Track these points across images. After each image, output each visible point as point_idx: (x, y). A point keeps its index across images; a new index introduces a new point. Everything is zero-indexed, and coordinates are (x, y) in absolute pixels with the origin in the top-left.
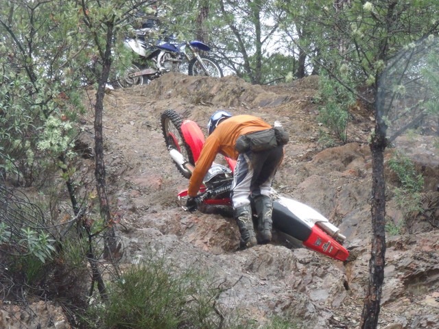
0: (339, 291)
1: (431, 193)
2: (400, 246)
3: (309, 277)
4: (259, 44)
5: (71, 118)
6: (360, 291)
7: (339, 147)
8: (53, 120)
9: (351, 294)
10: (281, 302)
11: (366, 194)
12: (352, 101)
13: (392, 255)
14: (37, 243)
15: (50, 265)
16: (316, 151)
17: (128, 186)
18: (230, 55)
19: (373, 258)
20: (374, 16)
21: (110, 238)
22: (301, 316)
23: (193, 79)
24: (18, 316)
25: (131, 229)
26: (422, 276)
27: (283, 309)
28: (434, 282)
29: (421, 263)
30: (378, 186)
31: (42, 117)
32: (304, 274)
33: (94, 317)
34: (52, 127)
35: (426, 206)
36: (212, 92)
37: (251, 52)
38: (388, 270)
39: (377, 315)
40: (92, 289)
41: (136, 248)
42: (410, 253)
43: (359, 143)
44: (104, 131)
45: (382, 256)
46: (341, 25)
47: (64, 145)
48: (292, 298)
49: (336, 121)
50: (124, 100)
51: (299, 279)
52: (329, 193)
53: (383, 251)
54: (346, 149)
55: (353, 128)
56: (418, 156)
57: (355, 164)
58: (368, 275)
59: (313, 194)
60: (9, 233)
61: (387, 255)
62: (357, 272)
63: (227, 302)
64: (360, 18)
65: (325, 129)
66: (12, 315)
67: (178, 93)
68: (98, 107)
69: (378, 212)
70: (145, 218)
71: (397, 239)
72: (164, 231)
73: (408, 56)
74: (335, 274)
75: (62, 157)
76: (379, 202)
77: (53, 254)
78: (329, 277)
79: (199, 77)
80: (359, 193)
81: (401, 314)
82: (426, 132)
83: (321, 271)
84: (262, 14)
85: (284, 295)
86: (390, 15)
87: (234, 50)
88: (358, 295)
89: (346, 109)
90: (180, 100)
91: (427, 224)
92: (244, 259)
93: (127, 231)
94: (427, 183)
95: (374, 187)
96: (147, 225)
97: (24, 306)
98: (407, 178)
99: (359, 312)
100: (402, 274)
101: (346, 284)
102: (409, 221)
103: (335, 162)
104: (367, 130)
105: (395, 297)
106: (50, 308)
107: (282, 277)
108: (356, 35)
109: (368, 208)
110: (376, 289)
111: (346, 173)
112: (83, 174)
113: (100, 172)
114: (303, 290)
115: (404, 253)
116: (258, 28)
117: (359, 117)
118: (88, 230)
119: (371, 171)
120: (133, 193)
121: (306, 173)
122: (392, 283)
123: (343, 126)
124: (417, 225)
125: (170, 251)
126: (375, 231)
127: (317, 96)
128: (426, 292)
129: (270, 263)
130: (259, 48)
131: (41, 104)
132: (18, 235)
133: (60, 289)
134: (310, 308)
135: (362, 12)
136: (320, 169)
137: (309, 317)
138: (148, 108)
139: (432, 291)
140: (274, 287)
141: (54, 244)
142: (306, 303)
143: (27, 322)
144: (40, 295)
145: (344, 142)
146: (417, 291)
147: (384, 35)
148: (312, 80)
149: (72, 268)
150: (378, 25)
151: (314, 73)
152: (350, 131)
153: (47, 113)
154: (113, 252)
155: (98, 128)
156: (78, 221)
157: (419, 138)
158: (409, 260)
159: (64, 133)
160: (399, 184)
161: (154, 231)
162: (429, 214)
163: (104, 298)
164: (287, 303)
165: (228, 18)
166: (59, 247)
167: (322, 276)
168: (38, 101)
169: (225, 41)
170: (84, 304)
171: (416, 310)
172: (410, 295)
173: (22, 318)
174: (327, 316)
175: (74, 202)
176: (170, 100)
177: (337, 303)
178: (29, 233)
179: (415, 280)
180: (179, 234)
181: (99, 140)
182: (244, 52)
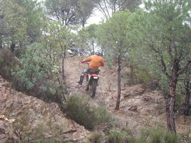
0: (111, 99)
1: (129, 79)
2: (123, 90)
3: (105, 96)
4: (93, 49)
5: (58, 65)
6: (116, 99)
7: (111, 70)
8: (55, 66)
9: (114, 100)
10: (100, 102)
11: (116, 80)
12: (113, 61)
13: (122, 92)
14: (53, 91)
15: (55, 95)
16: (106, 71)
17: (68, 79)
18: (88, 52)
19: (118, 92)
20: (118, 44)
21: (66, 90)
22: (104, 104)
23: (81, 57)
24: (49, 106)
26: (128, 96)
28: (130, 97)
29: (127, 93)
31: (53, 65)
32: (104, 96)
33: (64, 105)
34: (55, 67)
35: (128, 82)
37: (92, 51)
38: (121, 95)
39: (119, 104)
40: (63, 100)
41: (70, 91)
42: (125, 91)
43: (114, 69)
44: (64, 67)
45: (120, 92)
46: (111, 46)
47: (57, 71)
50: (67, 61)
51: (103, 97)
52: (109, 79)
53: (120, 91)
54: (112, 71)
55: (113, 66)
56: (126, 72)
57: (114, 73)
58: (117, 96)
59: (105, 80)
60: (47, 89)
61: (121, 92)
62: (115, 95)
64: (115, 45)
65: (108, 67)
66: (48, 105)
67: (78, 59)
68: (63, 63)
69: (119, 83)
70: (72, 85)
71: (123, 88)
72: (76, 87)
73: (125, 52)
74: (110, 95)
75: (57, 73)
76: (119, 81)
77: (55, 93)
78: (109, 96)
81: (124, 103)
82: (128, 67)
83: (107, 95)
84: (94, 43)
85: (100, 100)
86: (121, 44)
87: (89, 51)
88: (115, 100)
90: (78, 61)
91: (128, 85)
93: (69, 88)
94: (128, 77)
95: (118, 78)
96: (73, 86)
97: (50, 104)
98: (124, 76)
99: (115, 103)
100: (124, 96)
101: (112, 98)
103: (110, 73)
104: (116, 67)
105: (122, 100)
106: (55, 104)
108: (114, 48)
109: (117, 82)
110: (119, 99)
111: (112, 75)
112: (60, 76)
113: (63, 76)
114: (104, 99)
116: (93, 46)
117: (114, 64)
118: (62, 88)
119: (117, 75)
120: (70, 80)
121: (104, 76)
122: (122, 97)
123: (111, 66)
124: (126, 86)
125: (77, 92)
126: (119, 87)
127: (106, 60)
128: (128, 99)
132: (48, 89)
133: (57, 100)
134: (106, 103)
135: (116, 44)
136: (107, 75)
138: (72, 63)
139: (130, 99)
141: (56, 91)
142: (105, 102)
144: (53, 101)
145: (111, 69)
146: (127, 99)
147: (120, 48)
148: (105, 57)
149: (59, 96)
150: (119, 46)
151: (105, 55)
152: (113, 67)
153: (54, 65)
154: (66, 93)
155: (63, 67)
156: (60, 86)
157: (126, 68)
158: (125, 93)
159: (57, 68)
160: (123, 77)
161: (74, 88)
162: (129, 83)
163: (66, 102)
164: (101, 102)
165: (87, 44)
166: (57, 92)
167: (108, 96)
168: (52, 62)
169: (87, 49)
170: (62, 103)
171: (127, 103)
172: (125, 100)
173: (50, 106)
174: (109, 104)
175: (59, 82)
176: (76, 61)
177: (111, 102)
178: (51, 89)
181: (63, 70)
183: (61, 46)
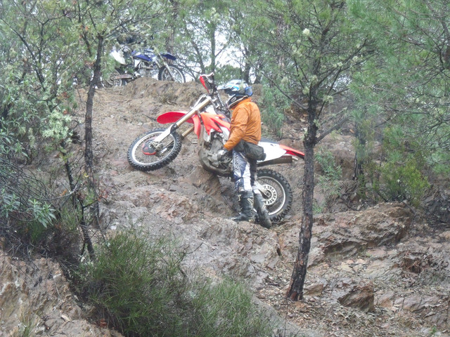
0: (273, 256)
1: (347, 181)
2: (322, 223)
3: (250, 244)
4: (213, 57)
5: (68, 112)
6: (290, 257)
8: (56, 114)
9: (282, 259)
10: (227, 264)
11: (296, 180)
12: (288, 106)
13: (316, 229)
14: (41, 212)
15: (51, 228)
17: (108, 167)
18: (191, 64)
19: (302, 231)
20: (310, 39)
21: (95, 209)
22: (243, 275)
23: (162, 83)
24: (24, 270)
25: (110, 201)
26: (339, 247)
27: (230, 269)
28: (348, 252)
29: (338, 237)
30: (308, 175)
31: (48, 111)
32: (246, 241)
33: (84, 272)
34: (55, 119)
35: (343, 192)
36: (177, 94)
37: (207, 63)
38: (314, 240)
39: (304, 277)
40: (83, 250)
41: (114, 216)
42: (329, 228)
43: (292, 139)
44: (93, 123)
45: (310, 230)
46: (284, 47)
47: (65, 134)
48: (236, 261)
49: (274, 121)
50: (106, 98)
51: (242, 246)
53: (311, 226)
55: (287, 127)
56: (338, 152)
58: (297, 244)
60: (18, 203)
61: (313, 229)
62: (287, 241)
63: (189, 263)
64: (299, 41)
65: (265, 127)
66: (19, 268)
67: (150, 94)
68: (89, 104)
69: (308, 195)
70: (122, 193)
71: (320, 216)
72: (136, 204)
73: (336, 72)
74: (270, 242)
75: (62, 143)
76: (308, 188)
77: (53, 220)
78: (266, 245)
79: (166, 82)
80: (291, 179)
81: (322, 276)
82: (346, 132)
83: (259, 239)
84: (216, 33)
85: (231, 258)
86: (322, 40)
87: (193, 61)
88: (288, 259)
89: (282, 112)
90: (151, 99)
91: (343, 206)
92: (199, 229)
93: (107, 203)
94: (344, 173)
95: (306, 176)
96: (124, 198)
97: (29, 261)
98: (330, 169)
99: (289, 274)
100: (323, 245)
101: (279, 251)
102: (329, 203)
104: (299, 130)
105: (317, 262)
106: (50, 264)
107: (229, 244)
108: (296, 54)
110: (303, 257)
112: (76, 156)
113: (87, 154)
114: (245, 254)
115: (325, 228)
116: (213, 44)
117: (292, 118)
118: (82, 202)
120: (113, 172)
122: (315, 252)
123: (279, 125)
124: (336, 206)
125: (141, 220)
126: (305, 210)
127: (260, 101)
128: (341, 259)
129: (220, 232)
130: (213, 60)
131: (47, 101)
132: (25, 205)
133: (59, 248)
134: (251, 269)
135: (302, 37)
137: (249, 276)
138: (125, 105)
139: (346, 258)
140: (223, 252)
141: (54, 213)
142: (248, 265)
143: (31, 275)
144: (41, 253)
146: (334, 259)
147: (318, 56)
148: (256, 88)
149: (68, 232)
150: (313, 47)
151: (256, 82)
152: (285, 129)
153: (52, 108)
154: (97, 221)
155: (89, 120)
156: (73, 196)
157: (339, 137)
158: (329, 234)
159: (65, 124)
160: (323, 173)
161: (129, 204)
162: (345, 198)
163: (92, 257)
164: (233, 265)
165: (189, 34)
166: (58, 216)
167: (261, 244)
168: (45, 98)
169: (186, 53)
170: (77, 262)
171: (334, 274)
172: (329, 262)
173: (27, 271)
174: (264, 276)
175: (71, 179)
176: (143, 99)
177: (271, 265)
178: (35, 204)
179: (334, 249)
180: (148, 206)
181: (88, 130)
182: (201, 63)
183: (85, 36)
